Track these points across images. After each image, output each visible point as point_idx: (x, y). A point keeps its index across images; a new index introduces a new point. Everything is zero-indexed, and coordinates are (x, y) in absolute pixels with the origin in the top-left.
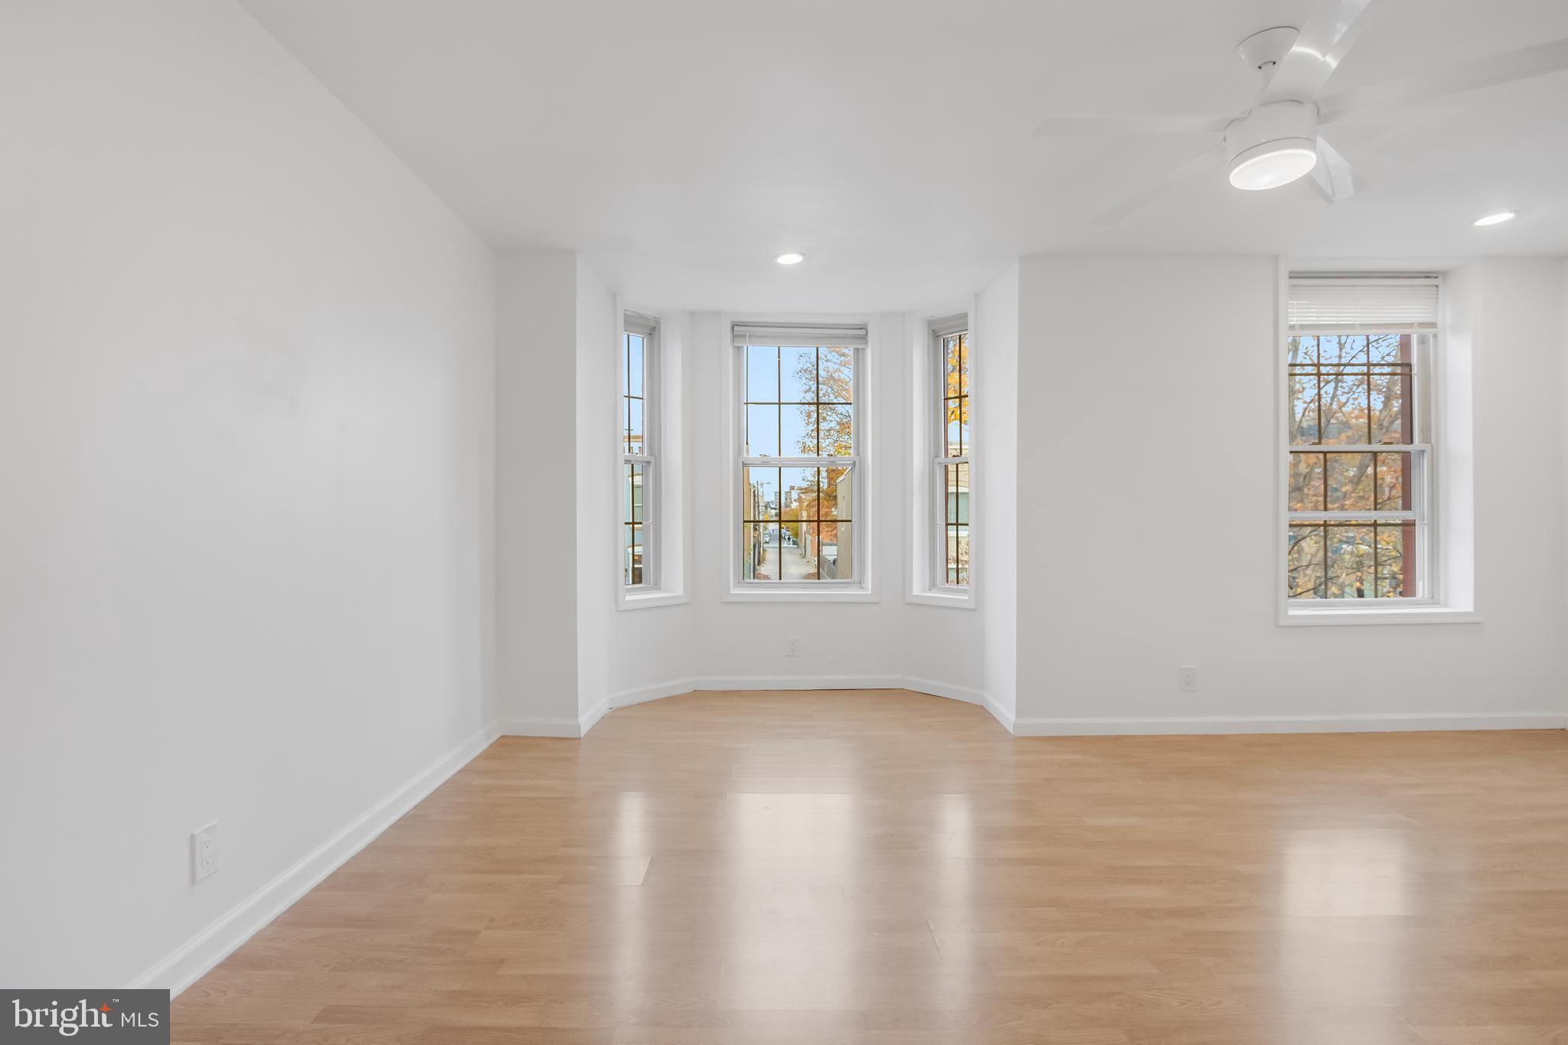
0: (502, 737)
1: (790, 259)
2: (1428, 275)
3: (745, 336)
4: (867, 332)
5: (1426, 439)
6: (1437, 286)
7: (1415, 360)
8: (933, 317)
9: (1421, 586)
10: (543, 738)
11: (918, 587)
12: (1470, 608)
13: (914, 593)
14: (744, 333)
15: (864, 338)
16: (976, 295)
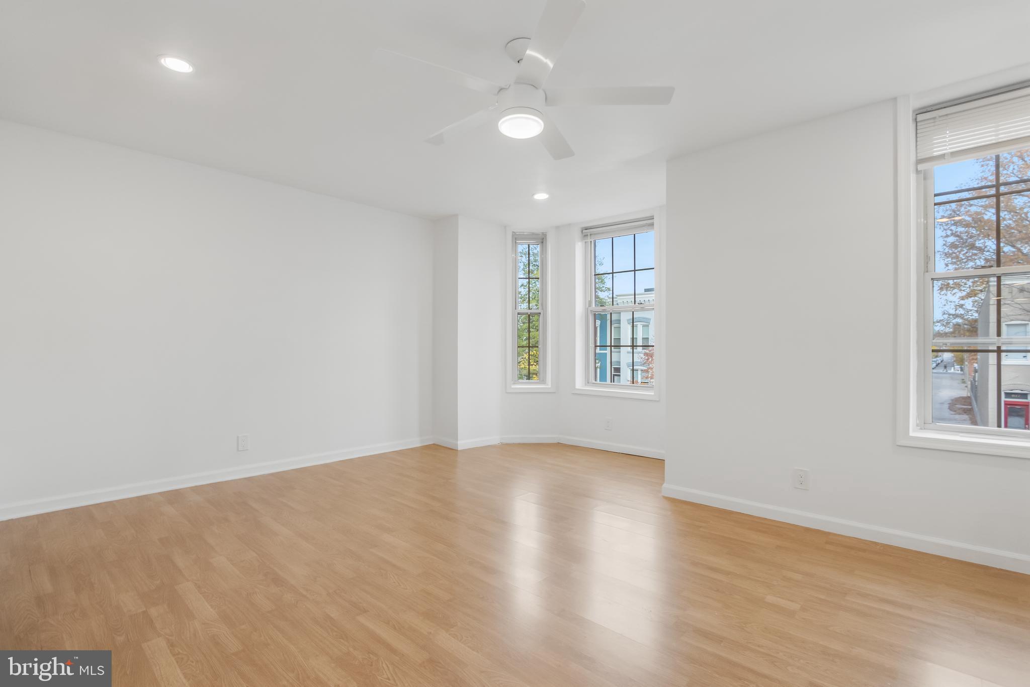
0: (434, 444)
1: (541, 196)
3: (588, 235)
10: (440, 446)
14: (587, 234)
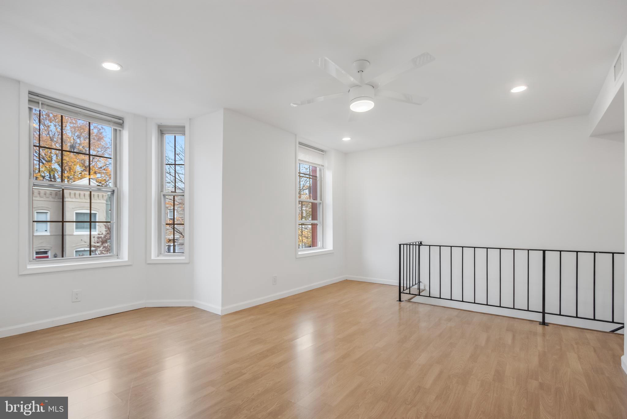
2: (322, 151)
4: (123, 122)
5: (321, 200)
6: (323, 155)
7: (318, 175)
8: (161, 123)
9: (319, 244)
11: (154, 256)
12: (332, 249)
13: (152, 258)
15: (121, 125)
16: (190, 119)
